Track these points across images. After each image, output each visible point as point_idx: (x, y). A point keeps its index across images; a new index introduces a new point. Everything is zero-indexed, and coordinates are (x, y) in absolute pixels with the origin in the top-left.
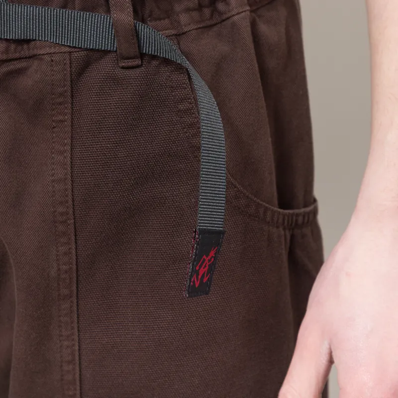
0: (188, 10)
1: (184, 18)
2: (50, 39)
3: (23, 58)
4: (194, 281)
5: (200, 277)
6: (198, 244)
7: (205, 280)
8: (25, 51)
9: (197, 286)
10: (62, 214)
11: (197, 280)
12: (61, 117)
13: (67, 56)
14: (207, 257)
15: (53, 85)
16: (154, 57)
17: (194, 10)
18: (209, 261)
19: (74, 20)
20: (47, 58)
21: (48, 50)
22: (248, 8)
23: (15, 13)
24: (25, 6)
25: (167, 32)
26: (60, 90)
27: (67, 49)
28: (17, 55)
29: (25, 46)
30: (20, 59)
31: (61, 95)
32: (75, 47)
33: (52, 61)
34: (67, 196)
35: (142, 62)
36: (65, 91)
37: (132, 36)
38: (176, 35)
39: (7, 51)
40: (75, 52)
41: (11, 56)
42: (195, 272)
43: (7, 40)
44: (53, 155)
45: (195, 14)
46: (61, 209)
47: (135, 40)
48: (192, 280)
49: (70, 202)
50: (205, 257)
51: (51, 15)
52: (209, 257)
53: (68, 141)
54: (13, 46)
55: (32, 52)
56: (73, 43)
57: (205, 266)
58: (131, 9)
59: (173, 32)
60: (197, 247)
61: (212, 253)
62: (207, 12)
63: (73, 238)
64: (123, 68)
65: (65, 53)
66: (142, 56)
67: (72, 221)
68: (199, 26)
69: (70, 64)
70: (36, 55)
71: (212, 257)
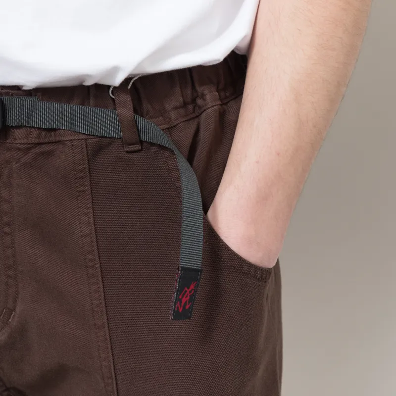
0: (176, 108)
1: (173, 115)
2: (71, 129)
3: (51, 143)
4: (178, 307)
5: (183, 304)
6: (180, 278)
7: (187, 307)
8: (53, 137)
9: (180, 311)
10: (91, 260)
11: (181, 307)
12: (82, 188)
13: (84, 142)
14: (188, 289)
15: (75, 163)
16: (152, 144)
17: (180, 107)
18: (190, 292)
19: (88, 114)
20: (69, 144)
21: (70, 138)
22: (219, 102)
23: (44, 108)
24: (51, 103)
25: (161, 126)
26: (81, 167)
27: (84, 137)
28: (47, 140)
29: (53, 133)
30: (49, 143)
31: (81, 171)
32: (89, 135)
33: (73, 146)
34: (93, 246)
35: (142, 147)
36: (85, 168)
37: (133, 125)
38: (169, 128)
39: (39, 137)
40: (90, 139)
41: (41, 141)
42: (179, 300)
43: (39, 129)
44: (80, 217)
45: (182, 111)
46: (90, 257)
47: (135, 130)
48: (177, 306)
49: (96, 251)
50: (186, 289)
51: (71, 110)
52: (190, 290)
53: (90, 205)
54: (43, 133)
55: (57, 139)
56: (87, 132)
57: (187, 296)
58: (131, 106)
59: (166, 126)
60: (179, 281)
61: (192, 287)
62: (190, 107)
63: (100, 279)
64: (127, 152)
65: (82, 139)
66: (142, 142)
67: (98, 265)
68: (185, 119)
69: (86, 147)
70: (61, 141)
71: (193, 289)
